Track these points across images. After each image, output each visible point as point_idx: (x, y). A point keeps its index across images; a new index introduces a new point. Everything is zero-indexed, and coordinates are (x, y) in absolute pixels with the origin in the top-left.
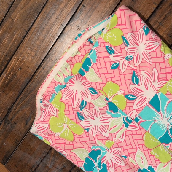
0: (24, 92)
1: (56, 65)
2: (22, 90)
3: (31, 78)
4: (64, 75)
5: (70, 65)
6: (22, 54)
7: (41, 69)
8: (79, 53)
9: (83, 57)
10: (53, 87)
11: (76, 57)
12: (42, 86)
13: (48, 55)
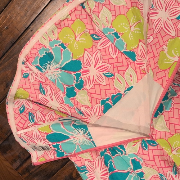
0: (8, 53)
1: (43, 26)
2: (6, 51)
3: (18, 39)
4: (49, 38)
5: (58, 28)
6: (11, 12)
7: (29, 31)
8: (69, 17)
9: (73, 21)
10: (37, 50)
11: (66, 21)
12: (25, 46)
13: (38, 18)
